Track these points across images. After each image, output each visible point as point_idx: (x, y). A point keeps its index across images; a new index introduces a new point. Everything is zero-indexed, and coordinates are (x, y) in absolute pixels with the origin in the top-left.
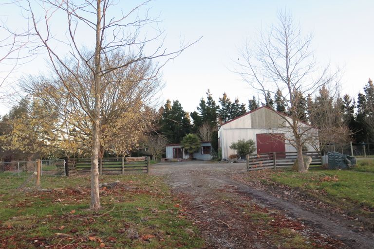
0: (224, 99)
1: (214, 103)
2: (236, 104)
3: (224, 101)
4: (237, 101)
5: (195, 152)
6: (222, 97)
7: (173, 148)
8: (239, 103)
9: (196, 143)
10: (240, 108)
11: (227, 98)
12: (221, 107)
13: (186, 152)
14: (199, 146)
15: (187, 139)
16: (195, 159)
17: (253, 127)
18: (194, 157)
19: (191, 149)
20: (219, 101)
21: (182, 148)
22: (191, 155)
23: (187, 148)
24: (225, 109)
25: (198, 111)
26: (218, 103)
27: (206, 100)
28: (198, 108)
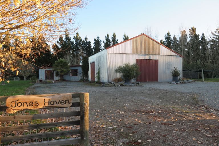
0: (77, 37)
1: (69, 39)
2: (85, 41)
3: (77, 38)
4: (86, 39)
5: (65, 74)
6: (75, 35)
7: (45, 71)
8: (88, 41)
9: (66, 67)
10: (88, 44)
11: (79, 37)
12: (75, 42)
13: (57, 75)
14: (69, 69)
15: (59, 63)
16: (65, 80)
17: (134, 53)
18: (64, 79)
19: (62, 71)
20: (74, 38)
21: (54, 71)
22: (62, 76)
23: (58, 70)
24: (77, 44)
25: (58, 44)
26: (72, 40)
27: (64, 37)
28: (58, 42)
